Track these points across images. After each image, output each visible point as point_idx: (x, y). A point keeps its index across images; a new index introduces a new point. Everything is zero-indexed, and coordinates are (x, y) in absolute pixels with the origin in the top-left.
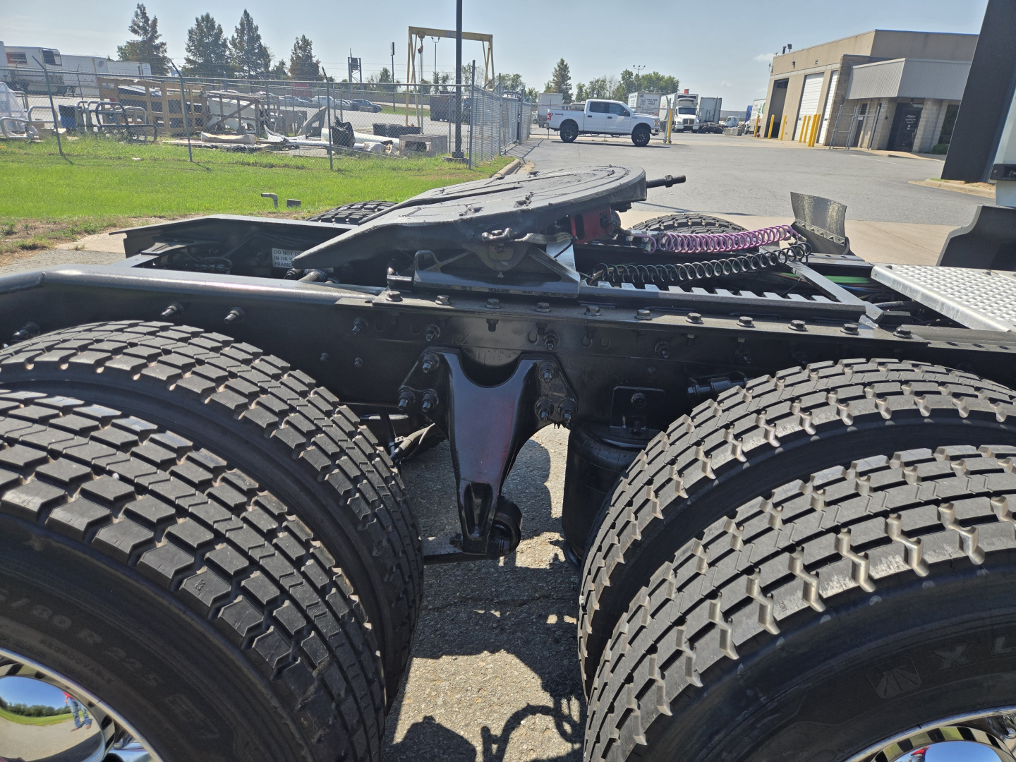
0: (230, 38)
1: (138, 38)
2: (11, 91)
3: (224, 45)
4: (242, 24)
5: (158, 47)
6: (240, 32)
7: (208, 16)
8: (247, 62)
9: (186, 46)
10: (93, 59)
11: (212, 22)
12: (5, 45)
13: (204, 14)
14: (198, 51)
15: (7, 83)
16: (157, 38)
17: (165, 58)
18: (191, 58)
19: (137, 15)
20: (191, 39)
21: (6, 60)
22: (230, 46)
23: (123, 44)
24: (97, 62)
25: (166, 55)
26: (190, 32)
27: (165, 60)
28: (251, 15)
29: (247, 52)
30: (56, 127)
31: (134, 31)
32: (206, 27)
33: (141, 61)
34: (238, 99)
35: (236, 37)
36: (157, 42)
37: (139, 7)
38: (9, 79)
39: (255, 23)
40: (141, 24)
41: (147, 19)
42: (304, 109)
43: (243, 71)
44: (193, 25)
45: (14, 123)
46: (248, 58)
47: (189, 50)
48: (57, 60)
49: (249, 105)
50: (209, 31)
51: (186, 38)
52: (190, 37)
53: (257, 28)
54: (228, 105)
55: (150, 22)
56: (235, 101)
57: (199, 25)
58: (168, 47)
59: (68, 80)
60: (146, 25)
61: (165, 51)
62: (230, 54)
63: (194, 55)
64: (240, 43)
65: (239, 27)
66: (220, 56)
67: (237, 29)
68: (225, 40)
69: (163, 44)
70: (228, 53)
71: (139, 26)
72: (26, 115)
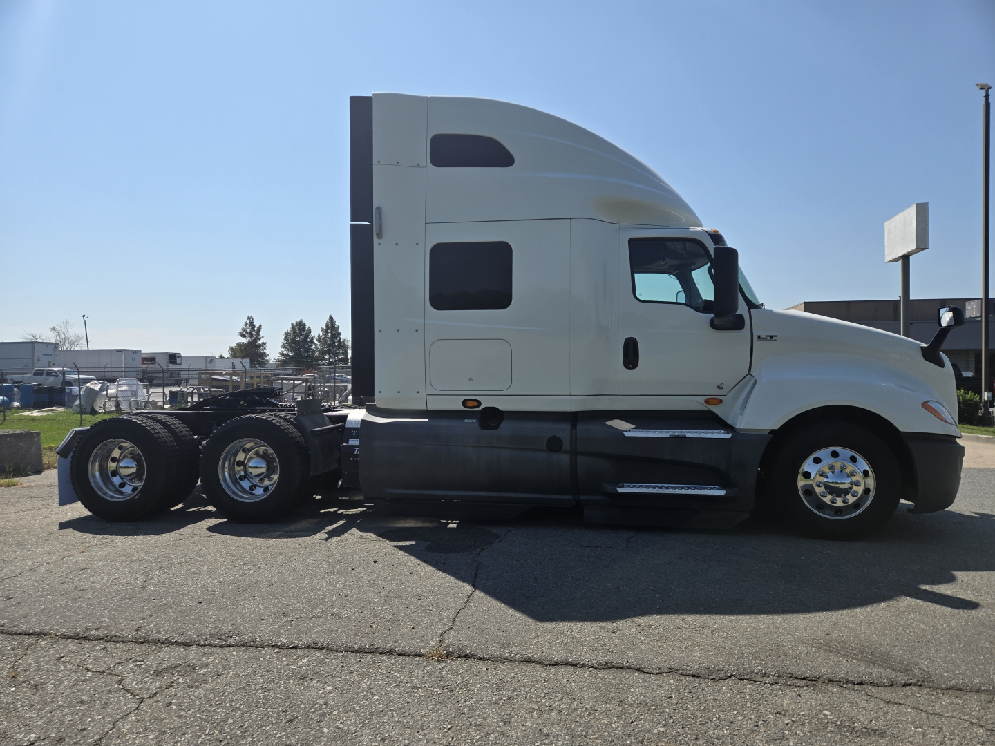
0: (317, 336)
1: (245, 341)
2: (140, 383)
3: (312, 341)
4: (327, 326)
5: (259, 346)
6: (325, 331)
7: (301, 322)
8: (328, 352)
9: (282, 344)
10: (206, 358)
11: (304, 325)
12: (142, 352)
13: (298, 320)
14: (291, 347)
15: (139, 379)
16: (259, 339)
17: (264, 353)
18: (285, 352)
19: (246, 324)
20: (286, 339)
21: (141, 362)
22: (316, 342)
23: (234, 345)
24: (209, 360)
25: (265, 351)
26: (286, 334)
27: (265, 355)
28: (334, 319)
29: (329, 345)
30: (164, 404)
31: (243, 336)
32: (299, 329)
33: (243, 357)
34: (294, 380)
35: (321, 335)
36: (259, 342)
37: (249, 318)
38: (140, 376)
39: (337, 324)
40: (249, 330)
41: (254, 326)
42: (346, 384)
43: (325, 359)
44: (289, 328)
45: (137, 403)
46: (329, 349)
47: (284, 347)
48: (178, 361)
49: (301, 383)
50: (300, 332)
51: (282, 338)
52: (285, 337)
53: (338, 327)
54: (287, 384)
55: (255, 329)
56: (292, 382)
57: (293, 327)
58: (267, 346)
59: (184, 375)
60: (252, 331)
61: (265, 348)
62: (316, 348)
63: (288, 350)
64: (324, 339)
65: (324, 327)
66: (307, 350)
67: (323, 329)
68: (312, 338)
69: (264, 344)
70: (314, 347)
71: (246, 332)
72: (147, 398)
